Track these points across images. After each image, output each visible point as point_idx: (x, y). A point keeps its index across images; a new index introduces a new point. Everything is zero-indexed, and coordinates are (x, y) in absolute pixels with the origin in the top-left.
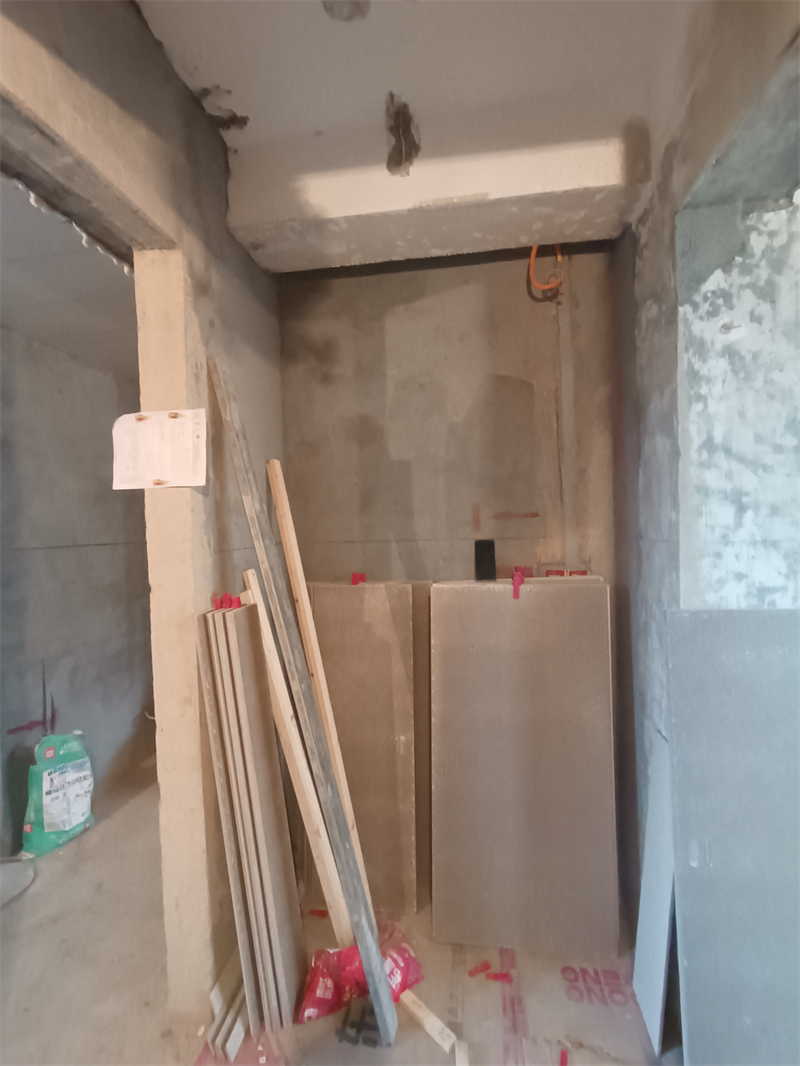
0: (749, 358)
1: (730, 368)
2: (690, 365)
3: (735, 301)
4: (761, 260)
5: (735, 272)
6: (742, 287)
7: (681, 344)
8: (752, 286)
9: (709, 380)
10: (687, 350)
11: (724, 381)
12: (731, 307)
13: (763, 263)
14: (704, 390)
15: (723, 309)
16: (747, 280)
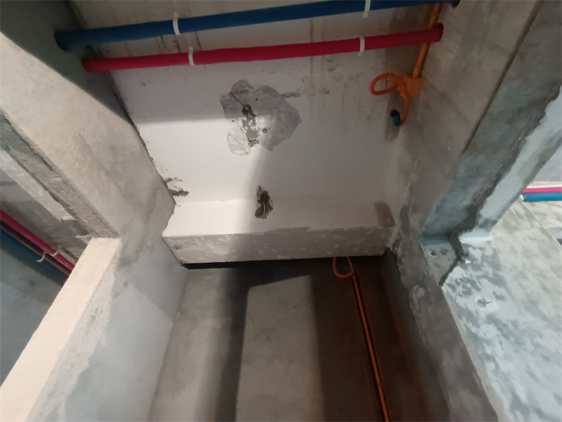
0: (510, 326)
1: (499, 332)
2: (468, 329)
3: (478, 285)
4: (482, 262)
5: (470, 268)
6: (478, 277)
7: (454, 313)
8: (485, 276)
9: (488, 342)
10: (460, 318)
11: (501, 344)
12: (479, 290)
13: (485, 264)
14: (489, 351)
15: (473, 290)
16: (480, 273)
